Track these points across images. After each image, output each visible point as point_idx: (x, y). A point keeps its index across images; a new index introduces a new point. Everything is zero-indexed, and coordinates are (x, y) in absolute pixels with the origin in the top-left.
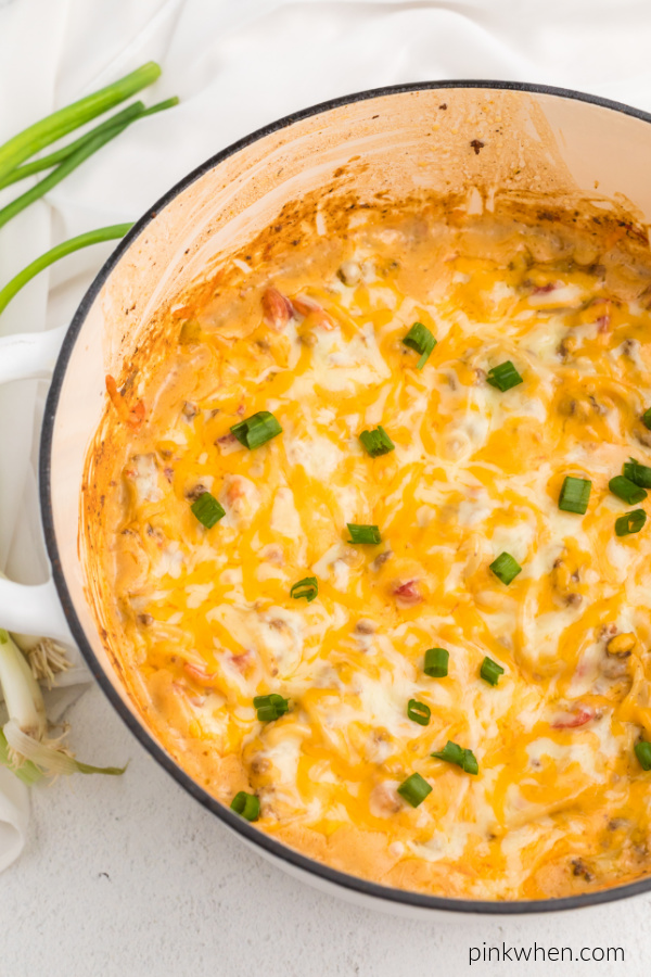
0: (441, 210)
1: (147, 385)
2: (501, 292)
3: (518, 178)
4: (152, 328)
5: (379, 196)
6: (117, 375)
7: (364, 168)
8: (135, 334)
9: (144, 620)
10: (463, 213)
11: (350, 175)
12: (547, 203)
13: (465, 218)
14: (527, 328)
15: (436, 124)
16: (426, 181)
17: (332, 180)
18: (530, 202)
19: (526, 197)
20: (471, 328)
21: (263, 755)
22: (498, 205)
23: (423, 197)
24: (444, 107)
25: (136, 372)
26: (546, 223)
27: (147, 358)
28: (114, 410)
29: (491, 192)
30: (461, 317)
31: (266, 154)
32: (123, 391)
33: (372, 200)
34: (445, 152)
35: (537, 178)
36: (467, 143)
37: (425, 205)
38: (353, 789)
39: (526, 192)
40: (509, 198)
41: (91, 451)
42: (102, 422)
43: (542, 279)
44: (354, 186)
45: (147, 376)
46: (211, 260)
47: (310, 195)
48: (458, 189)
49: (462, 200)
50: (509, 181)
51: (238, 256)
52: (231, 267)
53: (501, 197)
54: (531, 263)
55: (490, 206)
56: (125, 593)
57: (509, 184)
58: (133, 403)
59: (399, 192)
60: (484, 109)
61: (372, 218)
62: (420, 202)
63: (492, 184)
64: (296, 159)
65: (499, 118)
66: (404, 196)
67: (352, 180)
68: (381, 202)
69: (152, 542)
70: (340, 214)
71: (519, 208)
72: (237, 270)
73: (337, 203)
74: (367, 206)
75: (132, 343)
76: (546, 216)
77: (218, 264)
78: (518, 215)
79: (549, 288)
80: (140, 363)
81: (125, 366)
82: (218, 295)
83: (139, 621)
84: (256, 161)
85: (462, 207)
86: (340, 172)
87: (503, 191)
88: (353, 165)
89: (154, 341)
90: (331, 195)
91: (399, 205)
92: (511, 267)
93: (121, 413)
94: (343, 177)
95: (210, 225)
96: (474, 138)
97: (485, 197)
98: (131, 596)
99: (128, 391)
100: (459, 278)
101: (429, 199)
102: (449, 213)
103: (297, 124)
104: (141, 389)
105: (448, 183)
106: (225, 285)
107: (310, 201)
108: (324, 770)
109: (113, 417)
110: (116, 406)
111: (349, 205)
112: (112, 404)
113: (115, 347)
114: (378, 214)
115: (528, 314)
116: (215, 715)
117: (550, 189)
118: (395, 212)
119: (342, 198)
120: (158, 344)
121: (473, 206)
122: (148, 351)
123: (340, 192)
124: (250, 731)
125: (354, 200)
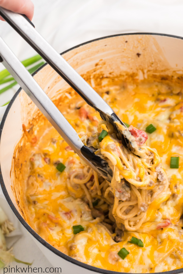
0: (131, 79)
1: (38, 132)
2: (150, 103)
3: (153, 65)
4: (38, 112)
5: (110, 74)
6: (27, 125)
7: (104, 64)
8: (32, 112)
9: (34, 203)
10: (138, 79)
11: (100, 66)
12: (163, 74)
13: (139, 81)
14: (158, 114)
15: (125, 48)
16: (124, 69)
17: (94, 67)
18: (157, 74)
19: (156, 72)
20: (140, 116)
21: (73, 244)
22: (148, 76)
23: (124, 74)
24: (126, 42)
25: (33, 126)
26: (164, 81)
27: (37, 122)
28: (26, 137)
29: (145, 71)
30: (137, 113)
31: (72, 57)
32: (29, 132)
33: (108, 75)
34: (129, 58)
35: (159, 65)
36: (135, 54)
37: (126, 77)
38: (103, 255)
39: (156, 71)
40: (151, 73)
41: (17, 147)
42: (21, 139)
43: (162, 98)
44: (102, 70)
45: (38, 129)
46: (57, 92)
47: (88, 72)
48: (135, 71)
49: (137, 75)
50: (150, 67)
51: (67, 92)
52: (64, 96)
53: (149, 73)
54: (159, 94)
55: (146, 76)
56: (28, 195)
57: (150, 68)
58: (33, 137)
59: (116, 73)
60: (139, 42)
61: (109, 82)
62: (123, 76)
63: (145, 68)
64: (82, 59)
65: (144, 45)
66: (118, 74)
67: (101, 68)
68: (111, 76)
69: (39, 179)
70: (99, 80)
71: (154, 76)
72: (66, 97)
73: (97, 76)
74: (107, 77)
75: (31, 116)
76: (164, 79)
77: (60, 94)
78: (155, 79)
79: (165, 100)
80: (35, 123)
81: (29, 123)
82: (61, 105)
83: (33, 203)
84: (69, 59)
85: (137, 77)
86: (97, 65)
87: (149, 71)
88: (101, 62)
89: (39, 117)
90: (95, 73)
91: (117, 77)
92: (153, 95)
93: (28, 139)
94: (98, 67)
95: (56, 79)
96: (137, 52)
97: (144, 73)
98: (31, 196)
99: (31, 132)
100: (136, 100)
101: (127, 75)
102: (133, 80)
103: (81, 47)
104: (36, 133)
105: (132, 69)
106: (63, 101)
107: (88, 75)
108: (94, 249)
109: (25, 139)
110: (27, 136)
111: (101, 77)
112: (25, 135)
113: (25, 115)
114: (111, 80)
115: (159, 109)
116: (58, 234)
117: (163, 69)
118: (116, 79)
119: (99, 74)
120: (41, 118)
121: (140, 77)
122: (37, 120)
123: (98, 72)
124: (70, 238)
125: (103, 75)
